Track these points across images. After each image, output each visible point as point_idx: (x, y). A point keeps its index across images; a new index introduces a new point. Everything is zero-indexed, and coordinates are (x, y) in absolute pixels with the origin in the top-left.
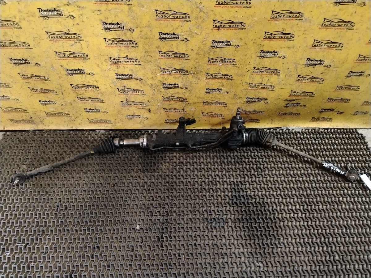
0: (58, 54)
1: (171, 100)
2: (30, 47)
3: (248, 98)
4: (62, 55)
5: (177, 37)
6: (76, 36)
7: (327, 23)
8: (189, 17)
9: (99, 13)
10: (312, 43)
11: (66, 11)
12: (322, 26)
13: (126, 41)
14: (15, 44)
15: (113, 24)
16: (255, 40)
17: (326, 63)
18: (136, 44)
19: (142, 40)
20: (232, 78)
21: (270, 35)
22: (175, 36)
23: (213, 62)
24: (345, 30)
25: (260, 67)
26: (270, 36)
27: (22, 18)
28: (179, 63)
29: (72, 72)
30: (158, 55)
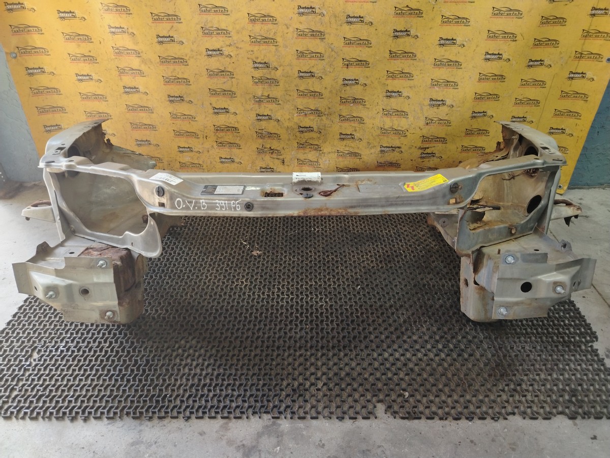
0: (211, 90)
1: (305, 147)
2: (189, 84)
3: (382, 146)
4: (213, 93)
6: (229, 74)
8: (323, 56)
9: (252, 53)
10: (430, 82)
11: (226, 50)
12: (434, 65)
13: (270, 79)
14: (178, 80)
15: (261, 63)
16: (379, 78)
17: (448, 102)
18: (278, 82)
19: (283, 78)
20: (363, 120)
22: (312, 75)
23: (345, 102)
24: (455, 70)
25: (389, 108)
26: (392, 75)
28: (314, 102)
29: (219, 110)
30: (295, 94)
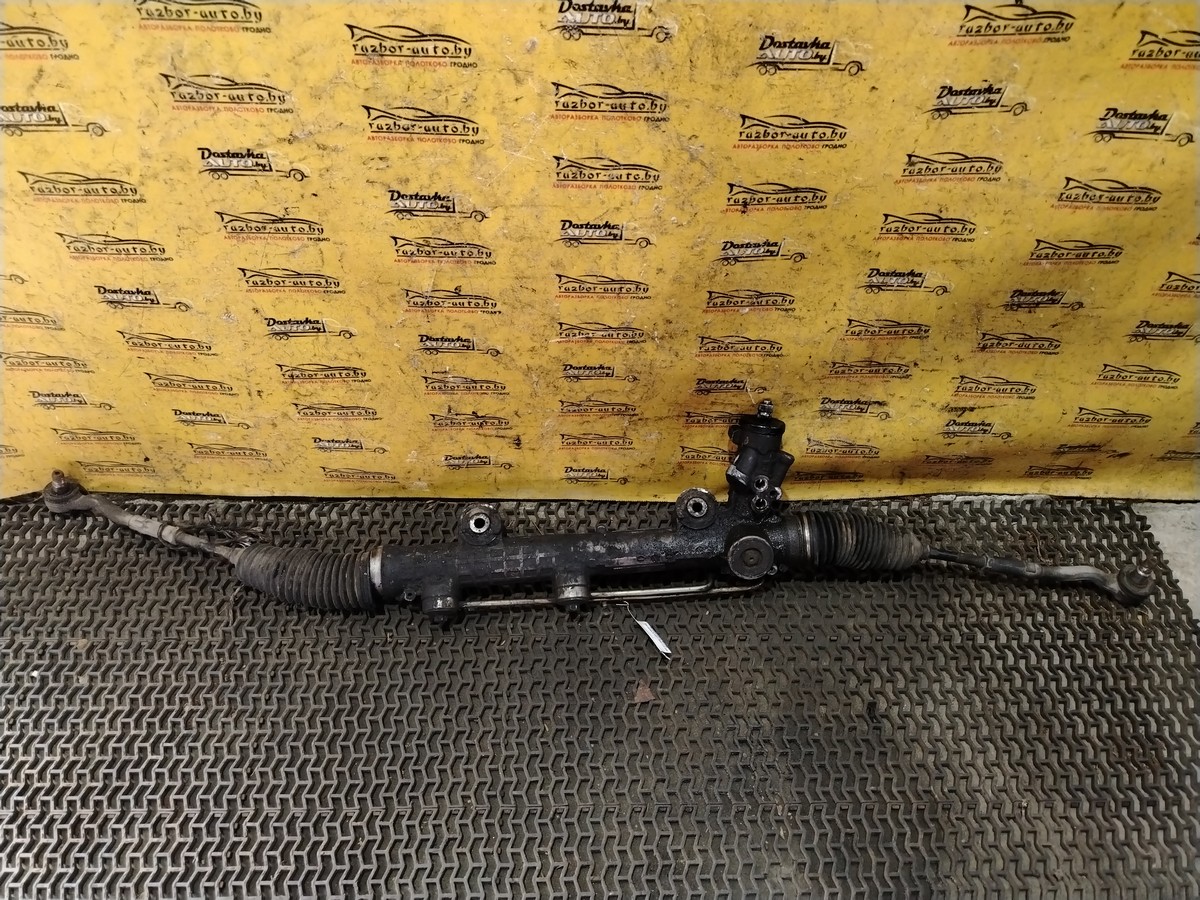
0: (249, 274)
1: (586, 411)
2: (163, 257)
3: (826, 401)
4: (260, 280)
5: (615, 236)
6: (306, 227)
7: (1077, 193)
8: (656, 178)
9: (382, 165)
10: (1032, 249)
11: (281, 157)
12: (1060, 199)
13: (459, 245)
14: (121, 247)
15: (423, 198)
16: (854, 237)
18: (489, 255)
19: (507, 242)
20: (779, 349)
21: (901, 225)
22: (612, 233)
23: (722, 303)
24: (1131, 212)
25: (870, 317)
27: (149, 173)
28: (618, 309)
29: (288, 327)
30: (554, 287)
